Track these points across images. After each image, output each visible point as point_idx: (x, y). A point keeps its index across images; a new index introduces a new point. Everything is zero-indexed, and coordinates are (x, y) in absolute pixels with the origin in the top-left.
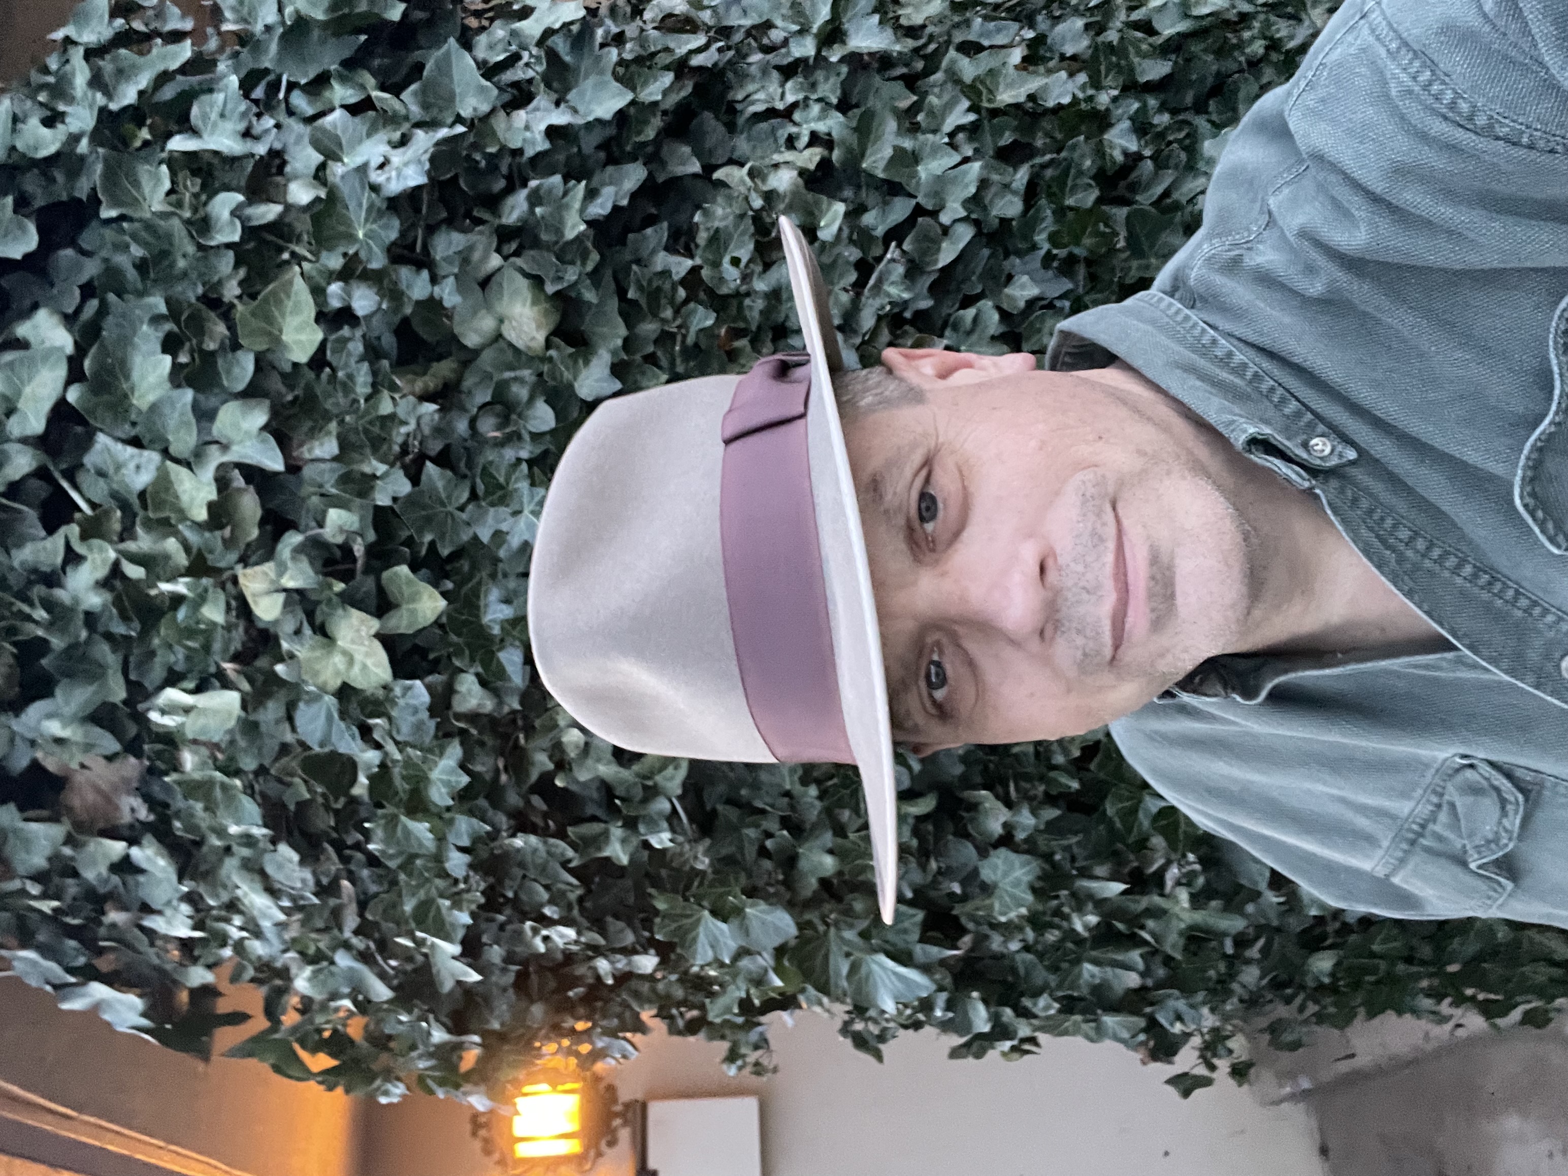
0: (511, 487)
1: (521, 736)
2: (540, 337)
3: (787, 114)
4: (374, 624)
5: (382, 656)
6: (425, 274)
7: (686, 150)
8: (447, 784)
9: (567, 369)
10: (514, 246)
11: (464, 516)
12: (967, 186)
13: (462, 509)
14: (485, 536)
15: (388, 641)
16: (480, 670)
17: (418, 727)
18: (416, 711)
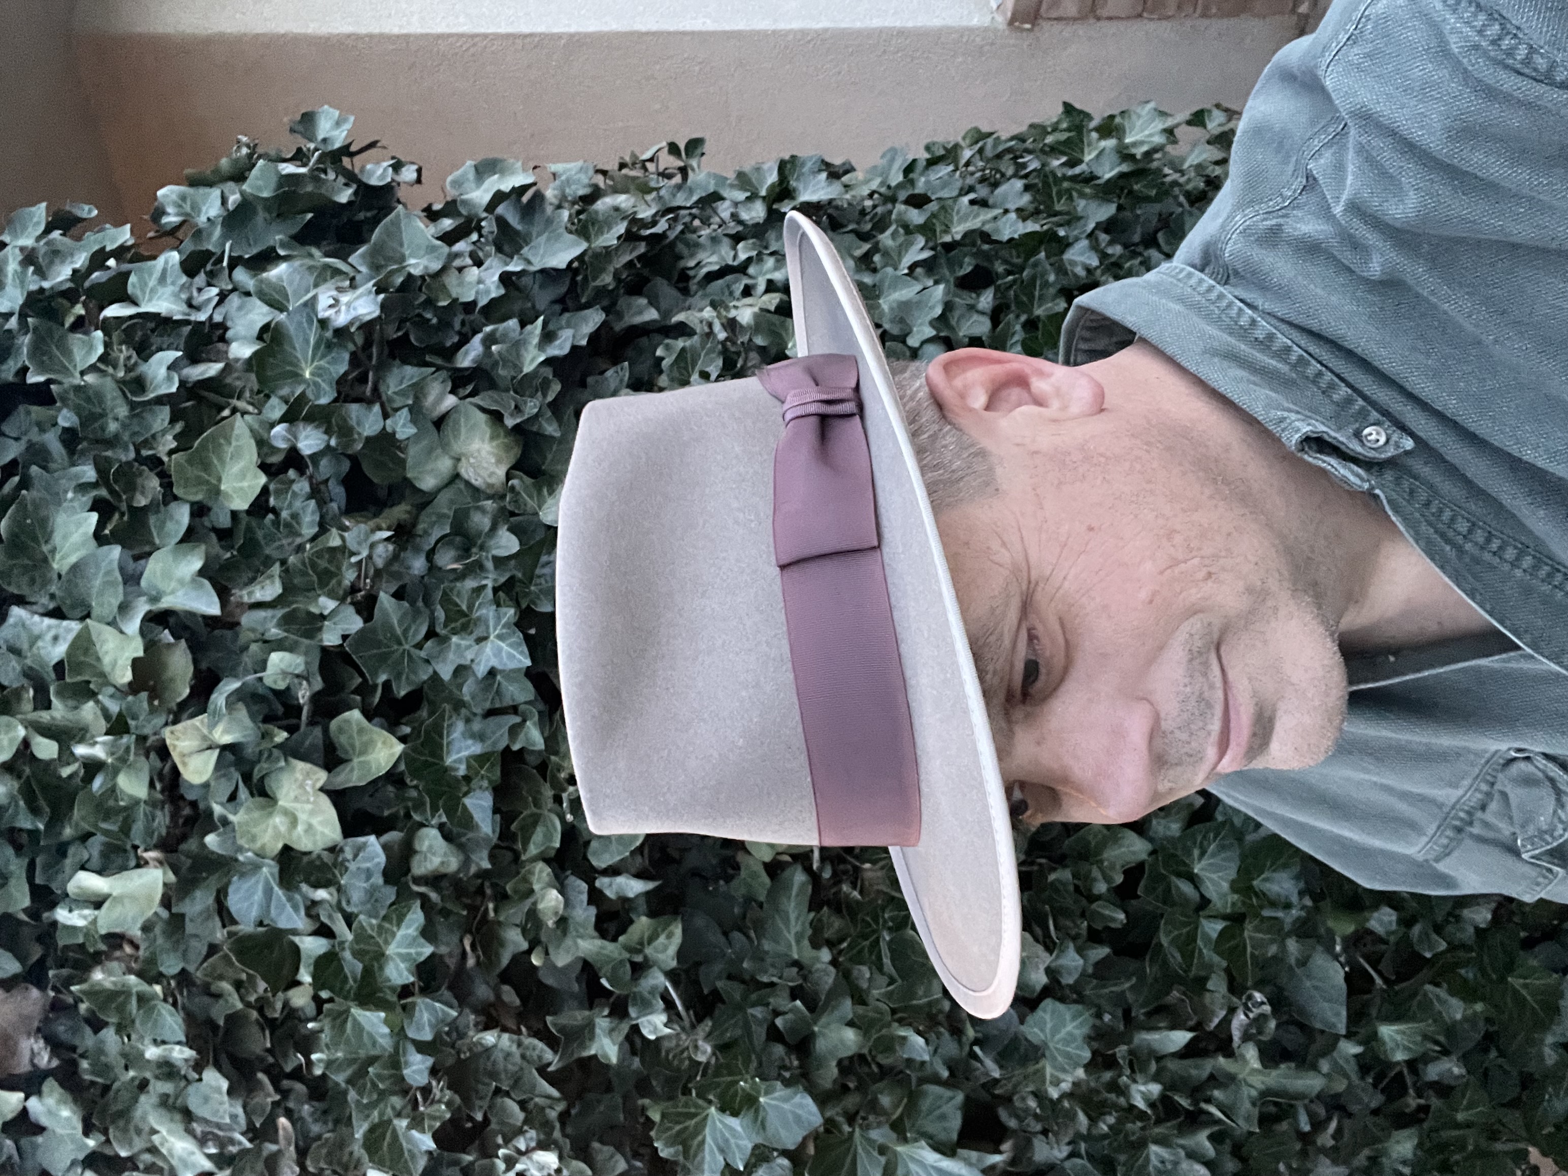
0: (475, 615)
1: (491, 906)
2: (501, 472)
3: (742, 269)
4: (322, 776)
5: (331, 813)
6: (377, 408)
7: (643, 301)
8: (405, 958)
9: (531, 497)
10: (469, 388)
11: (423, 654)
12: (932, 308)
13: (419, 646)
14: (446, 672)
15: (338, 797)
16: (444, 819)
17: (371, 894)
18: (369, 874)
